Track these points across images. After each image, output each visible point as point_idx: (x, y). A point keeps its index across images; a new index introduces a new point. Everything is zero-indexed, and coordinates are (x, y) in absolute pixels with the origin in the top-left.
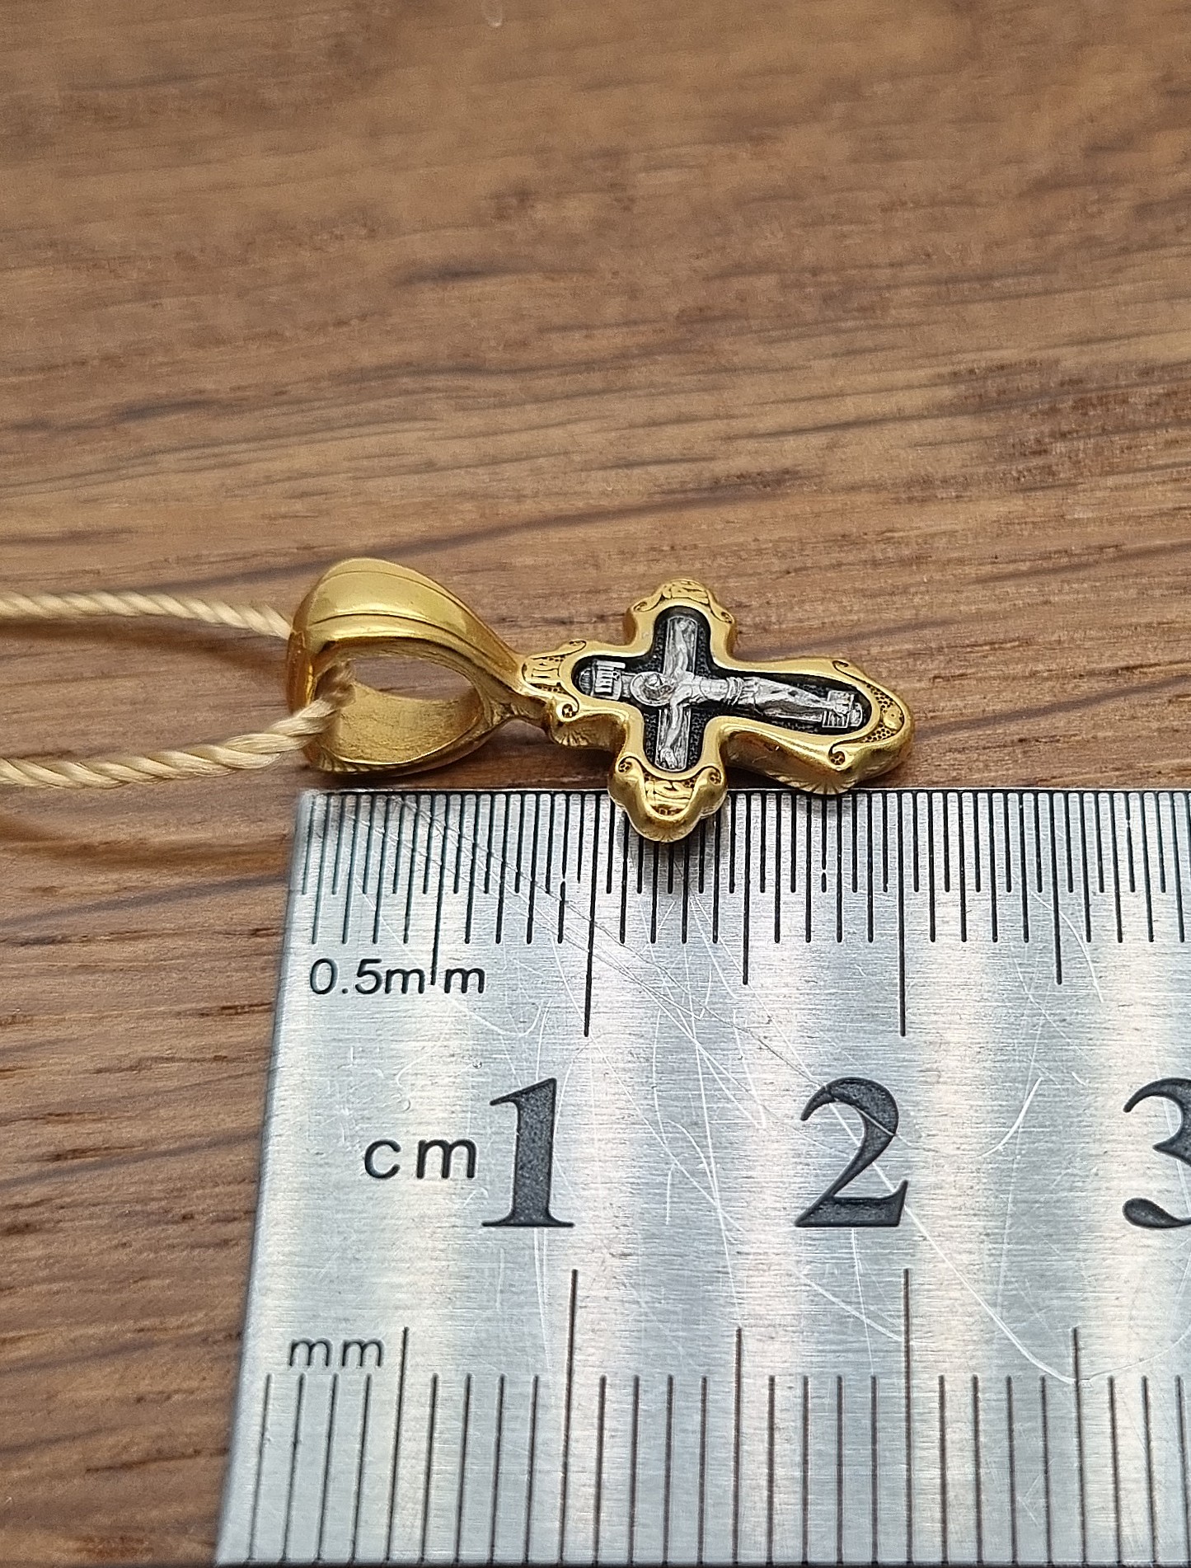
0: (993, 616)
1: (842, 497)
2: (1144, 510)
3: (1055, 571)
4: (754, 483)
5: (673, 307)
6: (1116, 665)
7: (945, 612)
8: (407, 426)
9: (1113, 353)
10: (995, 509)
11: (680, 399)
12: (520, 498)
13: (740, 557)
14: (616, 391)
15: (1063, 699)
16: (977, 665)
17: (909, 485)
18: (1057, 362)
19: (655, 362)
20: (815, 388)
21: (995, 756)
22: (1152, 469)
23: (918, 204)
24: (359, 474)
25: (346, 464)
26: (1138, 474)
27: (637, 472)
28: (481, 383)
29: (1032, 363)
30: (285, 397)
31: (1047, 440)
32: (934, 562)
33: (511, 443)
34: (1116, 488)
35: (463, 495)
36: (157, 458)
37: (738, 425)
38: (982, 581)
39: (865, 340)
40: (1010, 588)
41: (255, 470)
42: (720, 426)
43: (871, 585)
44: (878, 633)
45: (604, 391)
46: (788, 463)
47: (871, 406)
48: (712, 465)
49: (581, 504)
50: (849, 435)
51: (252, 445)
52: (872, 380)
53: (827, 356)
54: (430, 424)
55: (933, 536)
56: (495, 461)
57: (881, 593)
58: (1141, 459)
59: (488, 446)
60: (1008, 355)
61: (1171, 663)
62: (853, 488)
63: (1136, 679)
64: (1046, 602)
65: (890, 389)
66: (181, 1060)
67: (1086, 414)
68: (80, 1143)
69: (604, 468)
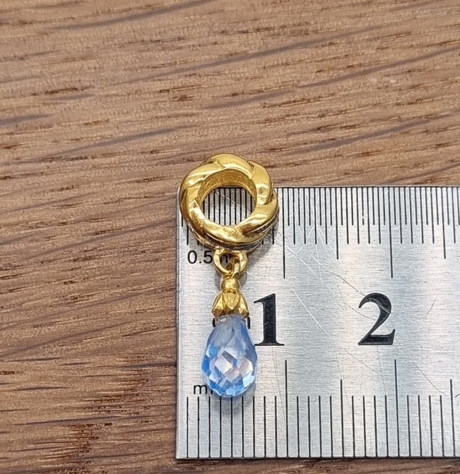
6: (440, 41)
7: (380, 23)
15: (423, 55)
16: (392, 43)
21: (400, 77)
32: (374, 4)
38: (391, 10)
40: (401, 13)
43: (352, 13)
44: (356, 33)
57: (356, 17)
63: (447, 47)
64: (415, 18)
66: (133, 198)
68: (103, 228)
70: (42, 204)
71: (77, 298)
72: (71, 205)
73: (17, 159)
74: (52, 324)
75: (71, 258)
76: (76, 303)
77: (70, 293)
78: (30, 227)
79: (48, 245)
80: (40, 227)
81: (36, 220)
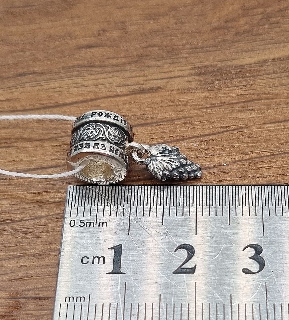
0: (201, 116)
1: (170, 92)
2: (234, 95)
3: (215, 107)
4: (152, 90)
5: (135, 54)
6: (227, 125)
7: (191, 115)
8: (78, 78)
9: (229, 63)
10: (203, 94)
11: (136, 73)
12: (102, 92)
13: (148, 104)
14: (123, 71)
15: (215, 132)
16: (197, 125)
17: (184, 90)
18: (217, 65)
19: (131, 65)
20: (165, 70)
21: (201, 143)
22: (236, 86)
23: (189, 33)
24: (68, 87)
25: (65, 85)
26: (233, 88)
27: (127, 87)
28: (94, 69)
29: (211, 65)
30: (52, 72)
31: (214, 81)
32: (189, 105)
33: (100, 81)
34: (228, 90)
35: (90, 92)
36: (25, 84)
37: (149, 78)
38: (199, 109)
39: (176, 60)
40: (205, 110)
41: (46, 87)
42: (145, 78)
43: (175, 110)
44: (177, 119)
45: (120, 71)
46: (159, 86)
47: (177, 74)
48: (143, 86)
49: (115, 94)
50: (172, 80)
51: (46, 82)
52: (177, 69)
53: (168, 64)
54: (84, 77)
55: (189, 100)
56: (97, 85)
57: (178, 111)
58: (234, 85)
59: (96, 82)
60: (207, 64)
61: (238, 125)
62: (173, 90)
63: (230, 128)
64: (212, 113)
65: (181, 71)
67: (223, 75)
69: (120, 86)
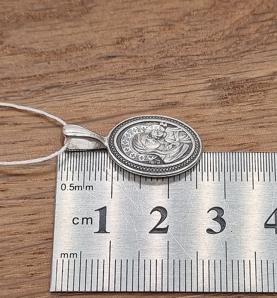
0: (216, 133)
1: (187, 108)
2: (245, 111)
3: (228, 124)
4: (170, 104)
5: (154, 65)
6: (239, 143)
7: (208, 132)
8: (102, 91)
9: (240, 76)
10: (217, 110)
11: (155, 86)
12: (125, 107)
14: (143, 84)
16: (213, 143)
17: (200, 105)
18: (229, 78)
20: (182, 83)
22: (248, 101)
23: (202, 41)
24: (93, 102)
25: (90, 99)
26: (245, 103)
27: (147, 102)
28: (116, 82)
29: (225, 78)
30: (77, 85)
31: (227, 95)
32: (205, 122)
34: (241, 106)
35: (113, 107)
36: (53, 98)
37: (167, 92)
38: (214, 126)
39: (191, 73)
40: (220, 127)
41: (73, 101)
42: (163, 92)
45: (140, 84)
46: (177, 100)
47: (192, 88)
48: (162, 101)
49: (137, 109)
50: (189, 94)
51: (72, 95)
52: (193, 82)
53: (184, 76)
54: (106, 91)
55: (205, 116)
58: (245, 99)
59: (118, 96)
60: (220, 76)
61: (250, 143)
62: (190, 106)
63: (243, 146)
64: (226, 130)
65: (196, 84)
69: (141, 101)
70: (19, 222)
71: (33, 274)
72: (34, 223)
73: (7, 197)
74: (19, 288)
75: (32, 252)
76: (33, 277)
77: (30, 271)
78: (11, 234)
79: (20, 245)
80: (16, 235)
81: (14, 231)
